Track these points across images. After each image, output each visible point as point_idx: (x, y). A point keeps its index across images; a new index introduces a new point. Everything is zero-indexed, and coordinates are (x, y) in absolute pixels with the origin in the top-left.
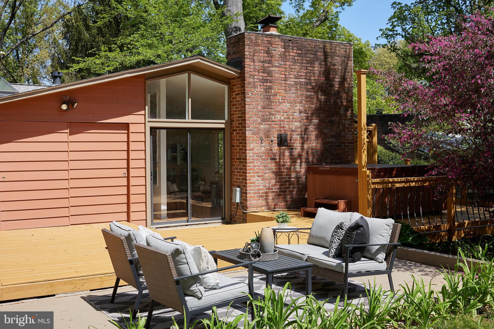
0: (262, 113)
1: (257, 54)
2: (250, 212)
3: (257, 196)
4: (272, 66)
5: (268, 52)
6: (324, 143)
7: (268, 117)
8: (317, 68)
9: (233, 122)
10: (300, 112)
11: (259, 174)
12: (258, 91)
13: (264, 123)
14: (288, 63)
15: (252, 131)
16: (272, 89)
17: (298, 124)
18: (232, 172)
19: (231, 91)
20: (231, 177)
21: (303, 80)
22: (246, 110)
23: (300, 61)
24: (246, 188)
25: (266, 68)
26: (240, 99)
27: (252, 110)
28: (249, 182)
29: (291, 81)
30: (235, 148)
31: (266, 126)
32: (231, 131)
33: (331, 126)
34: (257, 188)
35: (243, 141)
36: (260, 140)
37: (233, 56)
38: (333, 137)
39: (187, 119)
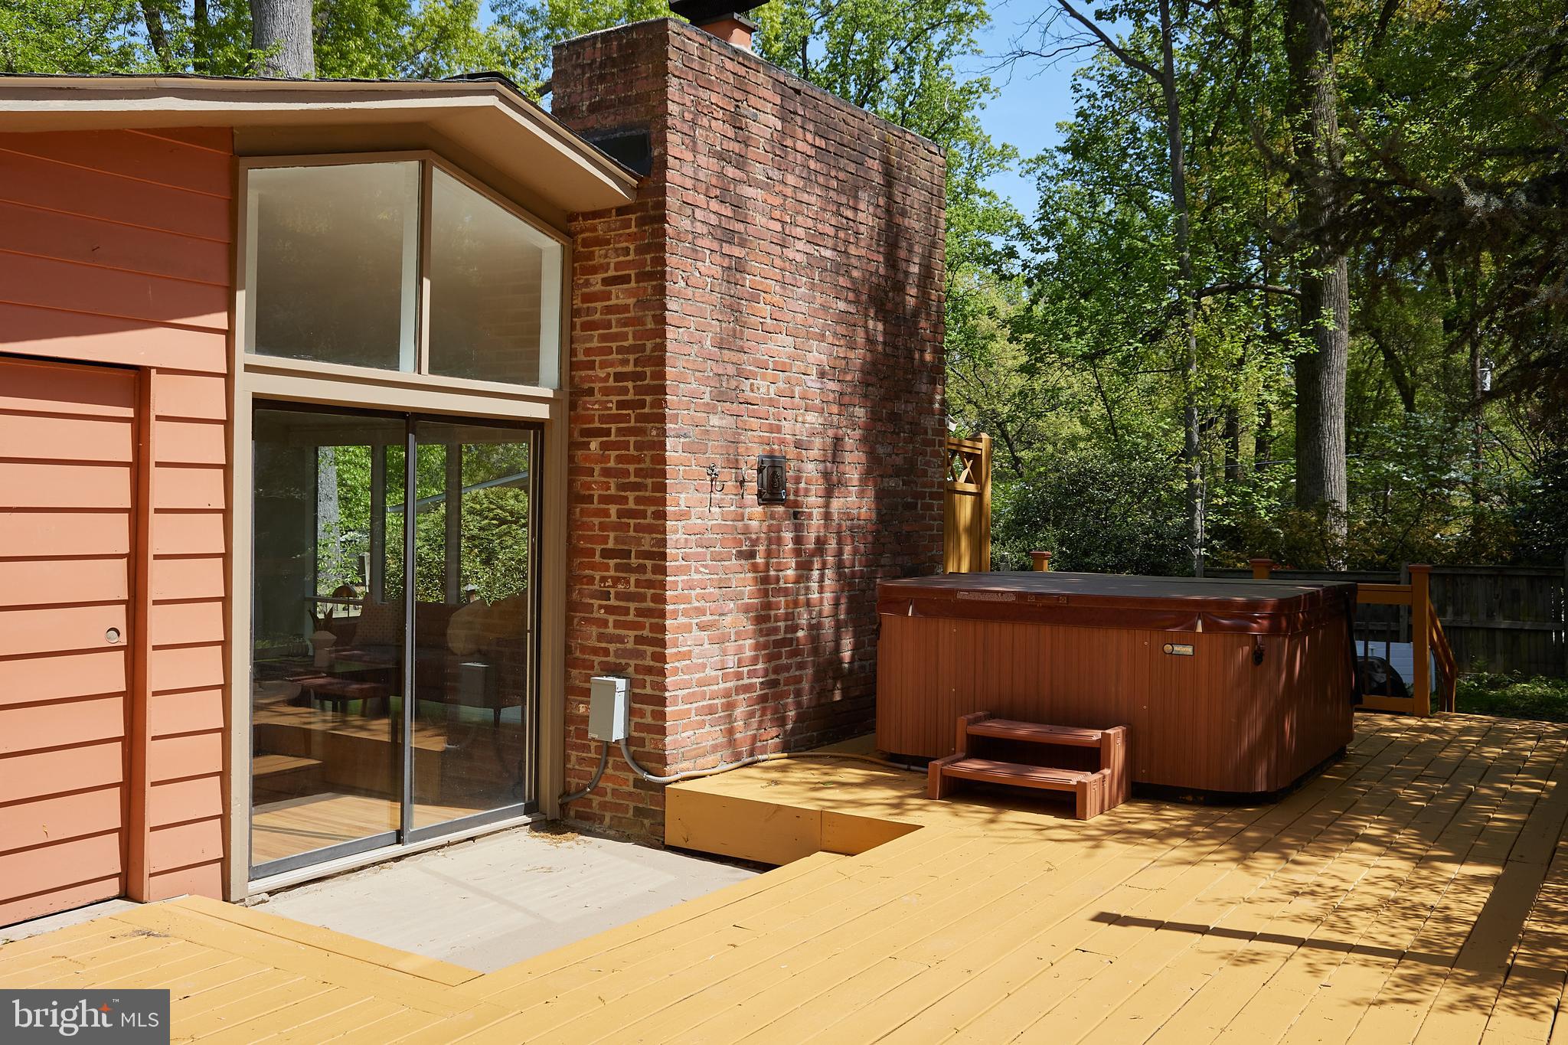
0: (714, 363)
1: (705, 121)
2: (676, 781)
3: (696, 709)
4: (745, 179)
5: (736, 120)
6: (880, 496)
7: (733, 384)
8: (867, 218)
9: (587, 399)
10: (822, 375)
11: (704, 618)
12: (707, 272)
13: (720, 406)
14: (791, 179)
15: (685, 436)
16: (744, 272)
17: (813, 419)
18: (571, 607)
19: (576, 265)
20: (570, 632)
21: (828, 253)
22: (670, 346)
23: (821, 179)
24: (659, 679)
25: (729, 183)
26: (631, 301)
27: (686, 349)
28: (672, 655)
29: (799, 250)
30: (596, 505)
31: (728, 422)
32: (570, 435)
33: (894, 432)
34: (697, 676)
35: (656, 473)
36: (708, 478)
37: (594, 121)
38: (897, 472)
39: (406, 371)
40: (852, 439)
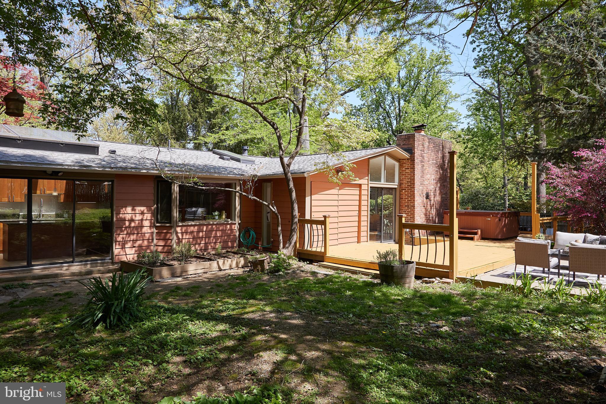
0: (420, 180)
1: (419, 146)
2: (416, 237)
4: (424, 153)
5: (423, 145)
6: (442, 198)
7: (423, 182)
8: (440, 155)
9: (403, 185)
10: (434, 180)
11: (419, 215)
12: (419, 167)
13: (421, 185)
14: (430, 152)
15: (417, 190)
16: (424, 166)
17: (432, 186)
18: (400, 213)
19: (401, 166)
21: (435, 162)
22: (415, 178)
23: (434, 151)
25: (422, 154)
26: (409, 172)
27: (417, 178)
29: (430, 162)
30: (404, 199)
31: (422, 188)
32: (400, 190)
33: (444, 188)
35: (413, 195)
36: (420, 195)
37: (403, 146)
38: (444, 194)
39: (382, 182)
40: (437, 189)
